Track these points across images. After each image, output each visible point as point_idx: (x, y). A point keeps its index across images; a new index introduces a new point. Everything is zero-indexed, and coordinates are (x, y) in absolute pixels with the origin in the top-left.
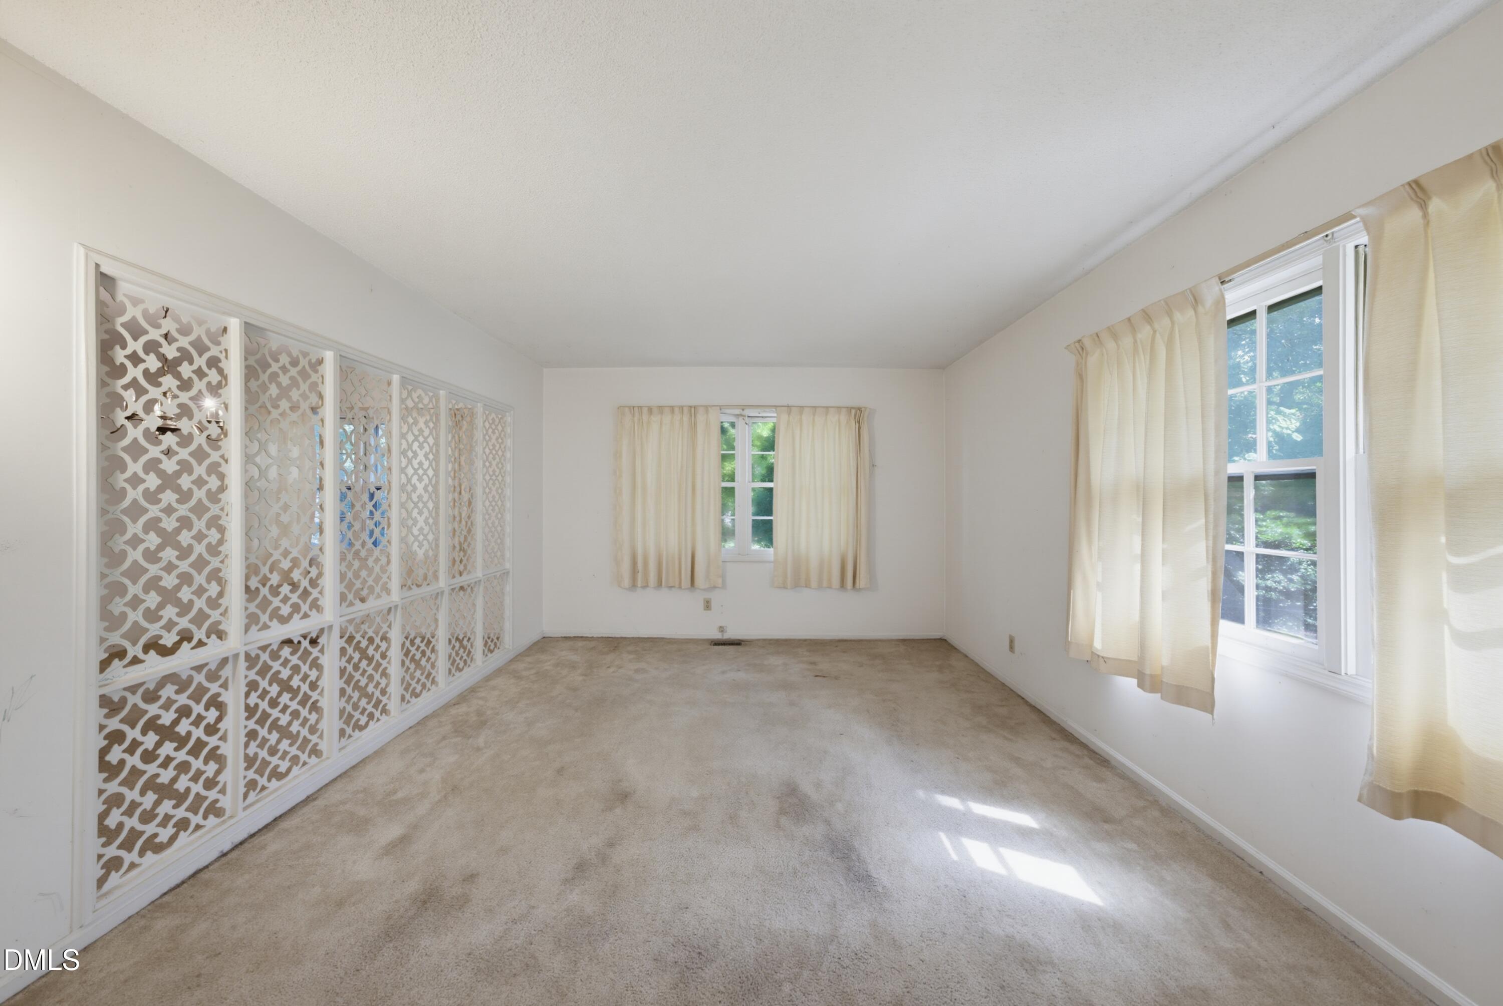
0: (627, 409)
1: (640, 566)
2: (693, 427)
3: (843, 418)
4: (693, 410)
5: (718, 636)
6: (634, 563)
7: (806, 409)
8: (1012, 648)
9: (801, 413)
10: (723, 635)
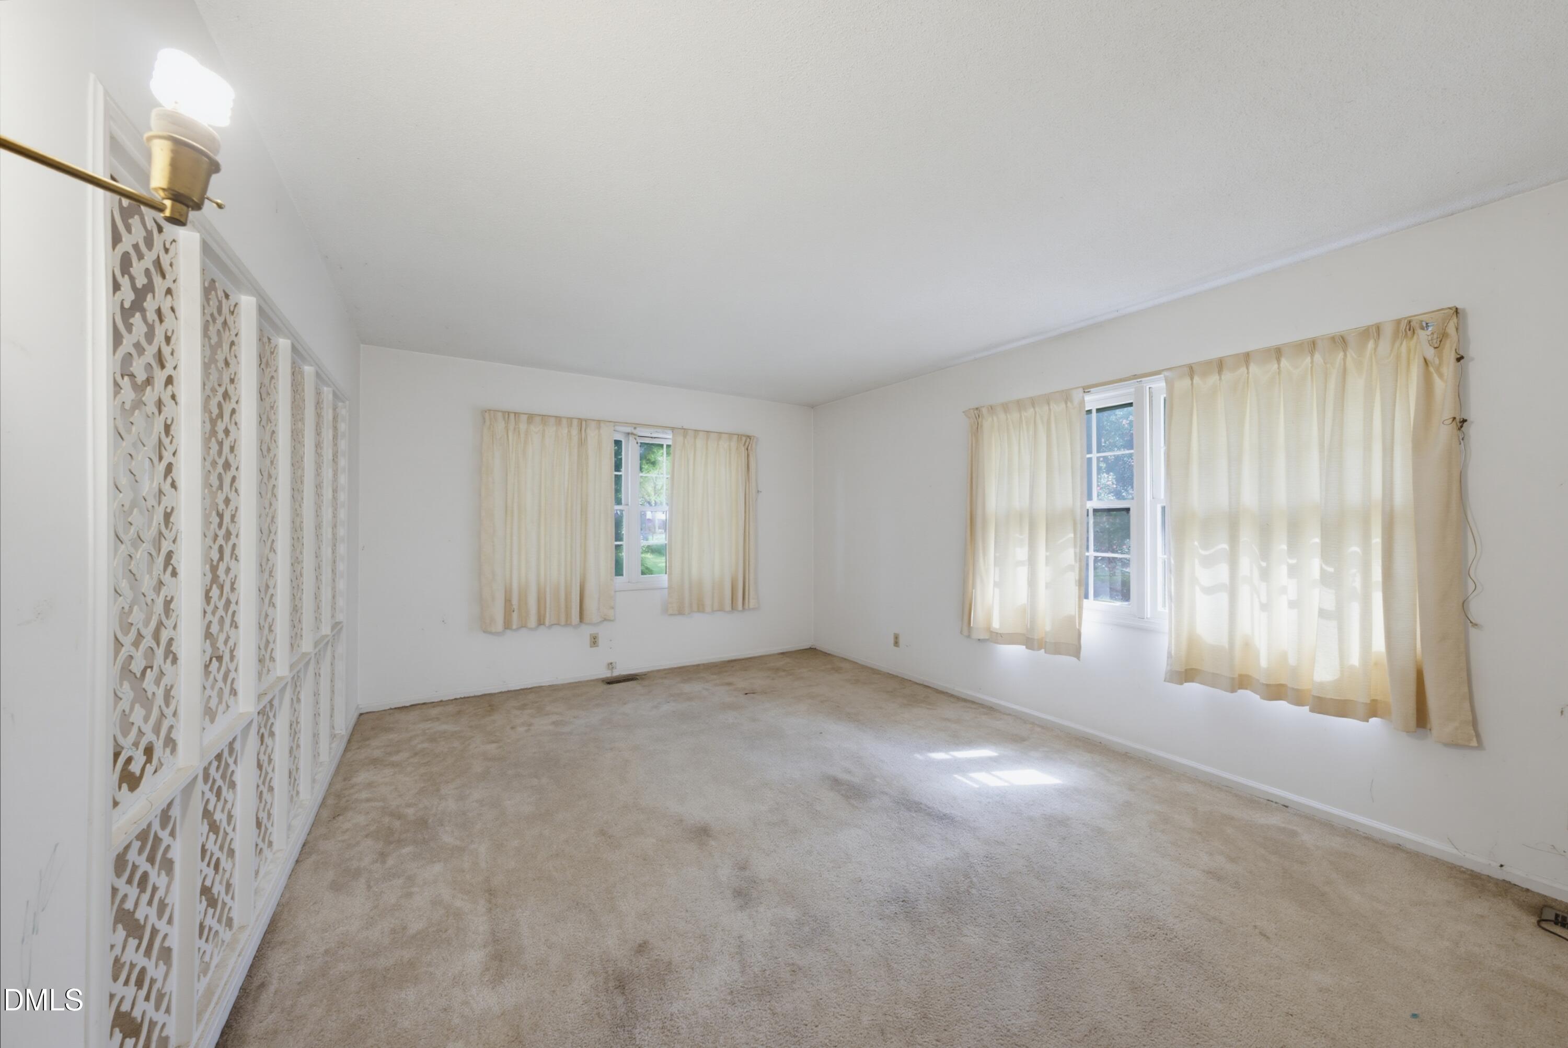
0: (500, 414)
1: (515, 601)
2: (582, 443)
3: (734, 444)
4: (582, 423)
5: (607, 674)
6: (508, 601)
7: (701, 434)
8: (896, 643)
9: (695, 437)
10: (612, 672)
